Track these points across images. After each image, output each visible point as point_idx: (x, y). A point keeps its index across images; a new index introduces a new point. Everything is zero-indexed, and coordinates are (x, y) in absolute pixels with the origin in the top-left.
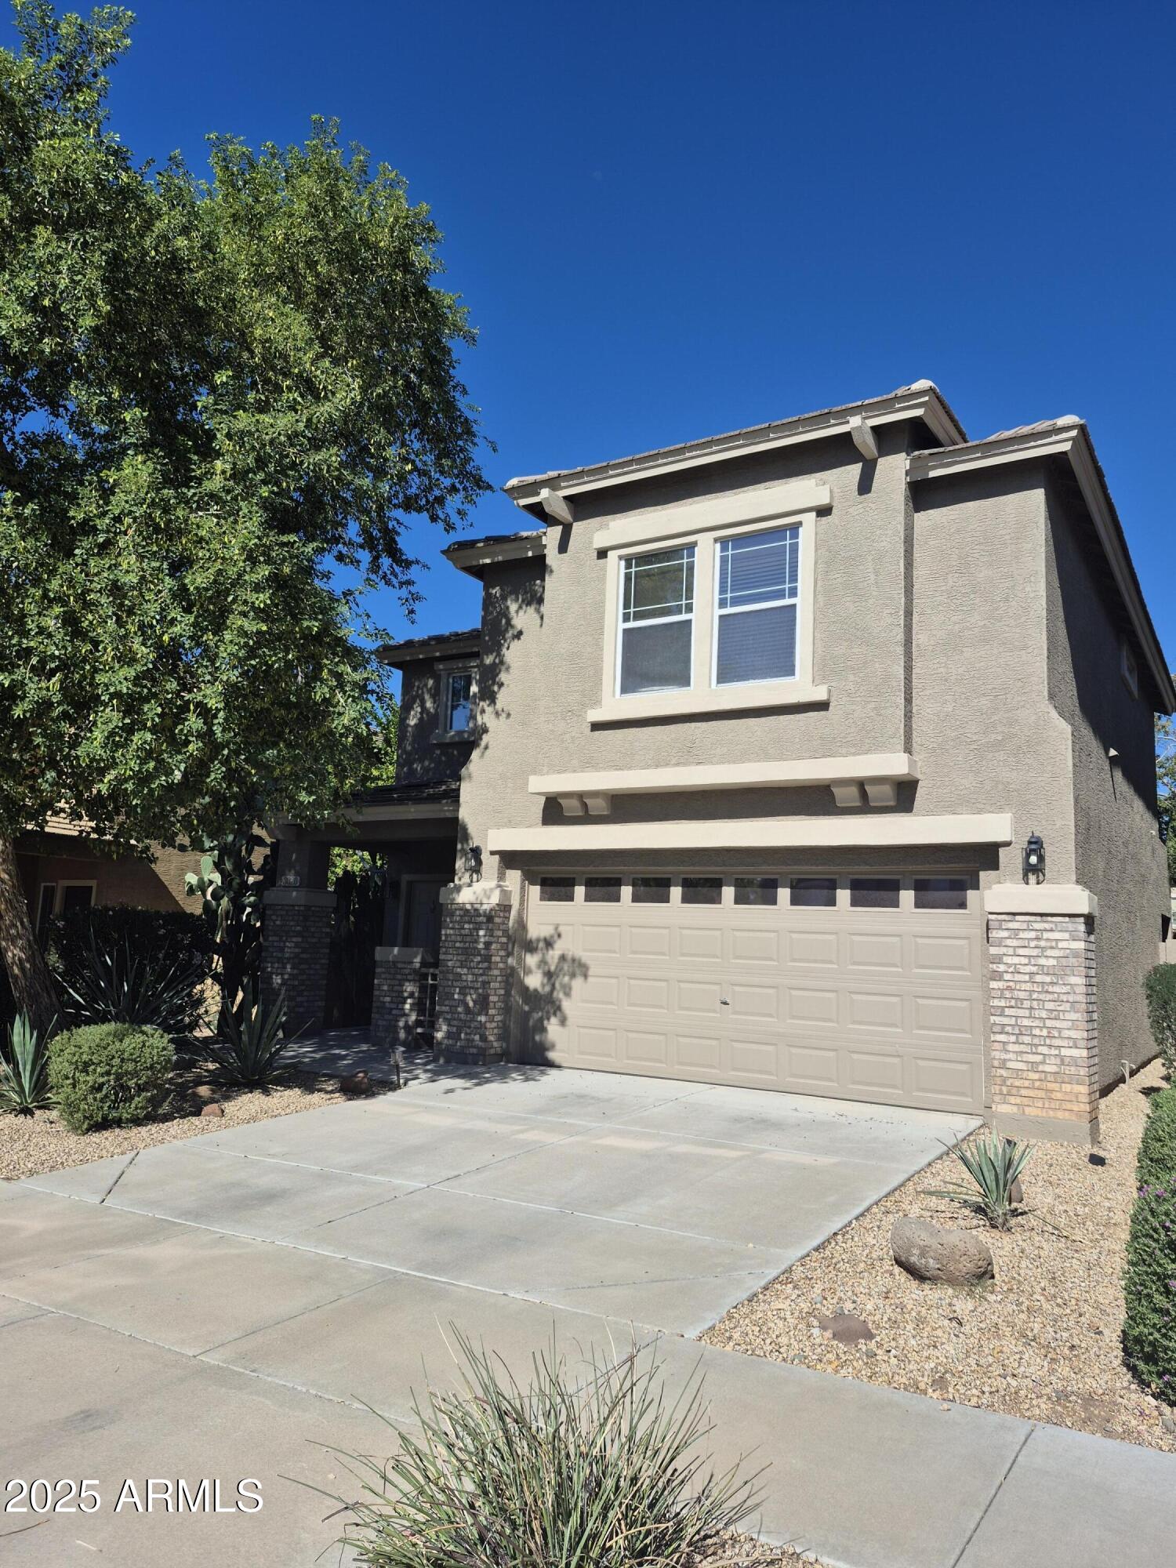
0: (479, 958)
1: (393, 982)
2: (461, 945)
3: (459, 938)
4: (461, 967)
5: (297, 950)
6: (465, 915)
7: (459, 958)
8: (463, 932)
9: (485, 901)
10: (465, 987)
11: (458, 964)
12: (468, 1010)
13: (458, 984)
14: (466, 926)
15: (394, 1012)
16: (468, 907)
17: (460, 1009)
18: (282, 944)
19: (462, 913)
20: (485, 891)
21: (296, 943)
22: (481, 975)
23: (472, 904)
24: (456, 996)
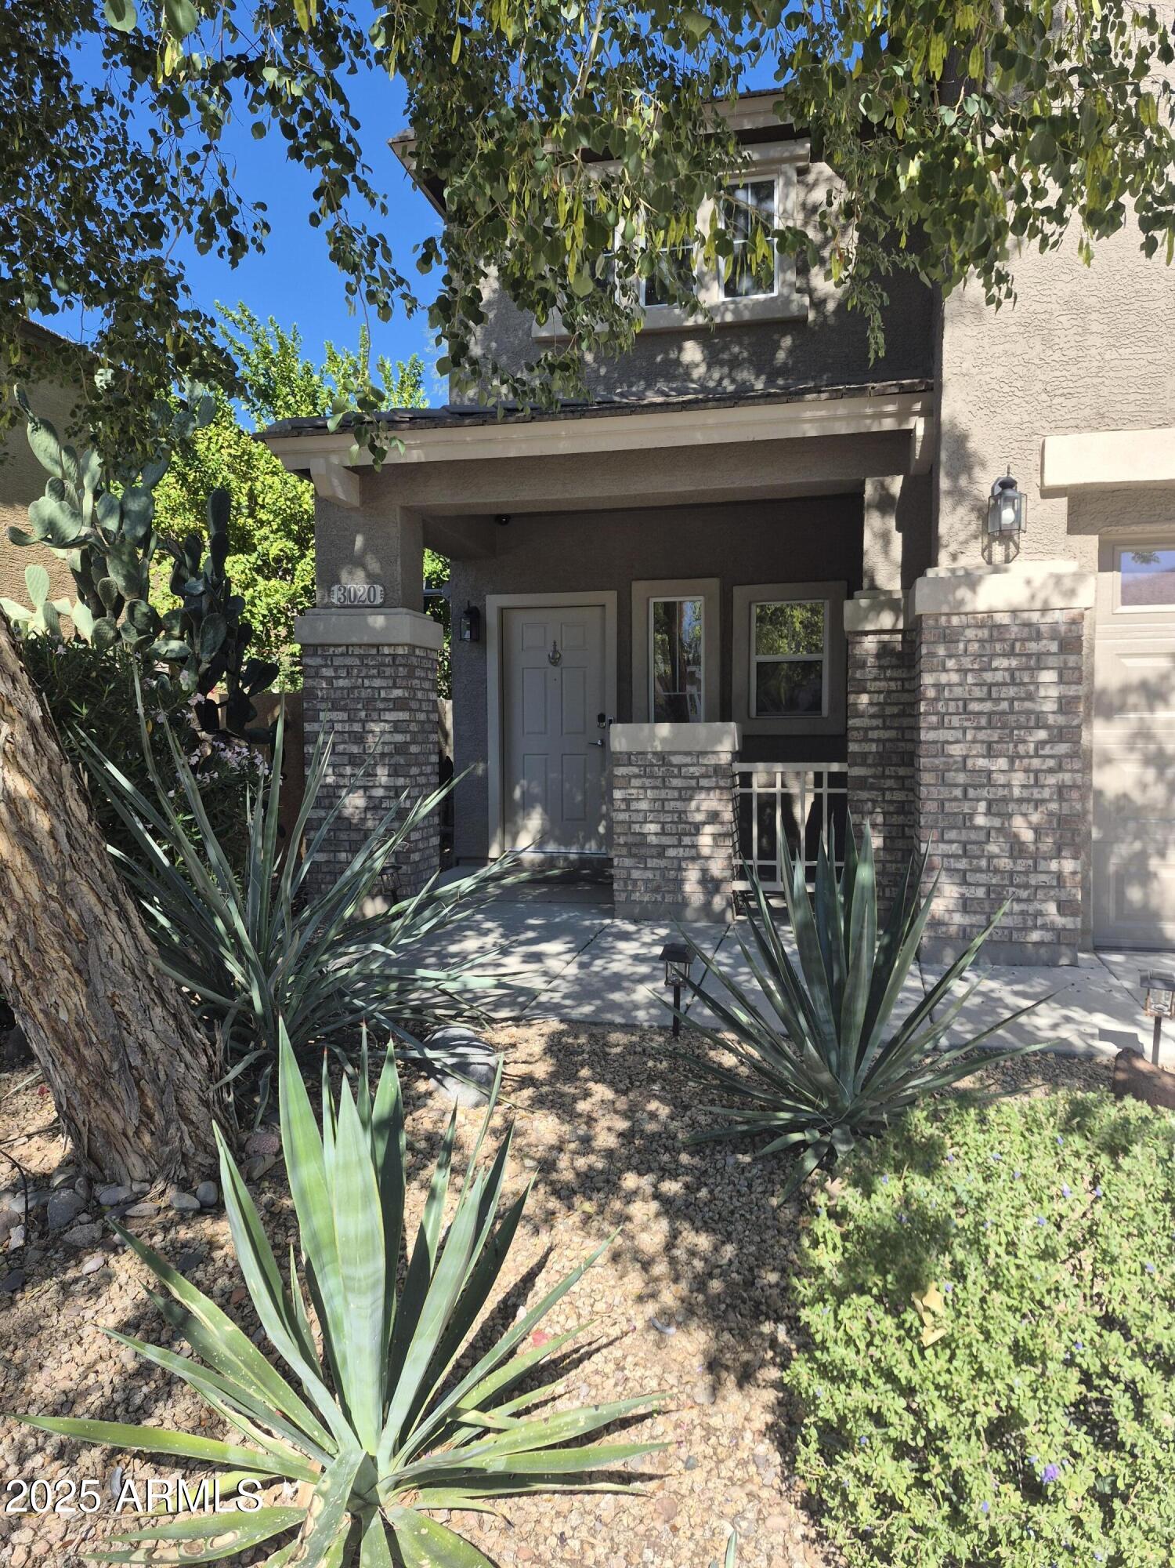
0: (1042, 735)
1: (663, 794)
2: (987, 706)
3: (978, 693)
4: (990, 754)
5: (399, 738)
6: (991, 640)
7: (982, 735)
8: (988, 677)
9: (1057, 601)
10: (1005, 800)
11: (979, 749)
12: (1017, 849)
13: (984, 793)
14: (1001, 663)
15: (671, 852)
16: (1003, 619)
17: (993, 848)
18: (357, 727)
19: (984, 633)
20: (1058, 579)
21: (396, 722)
22: (1051, 771)
23: (1014, 612)
24: (980, 820)
